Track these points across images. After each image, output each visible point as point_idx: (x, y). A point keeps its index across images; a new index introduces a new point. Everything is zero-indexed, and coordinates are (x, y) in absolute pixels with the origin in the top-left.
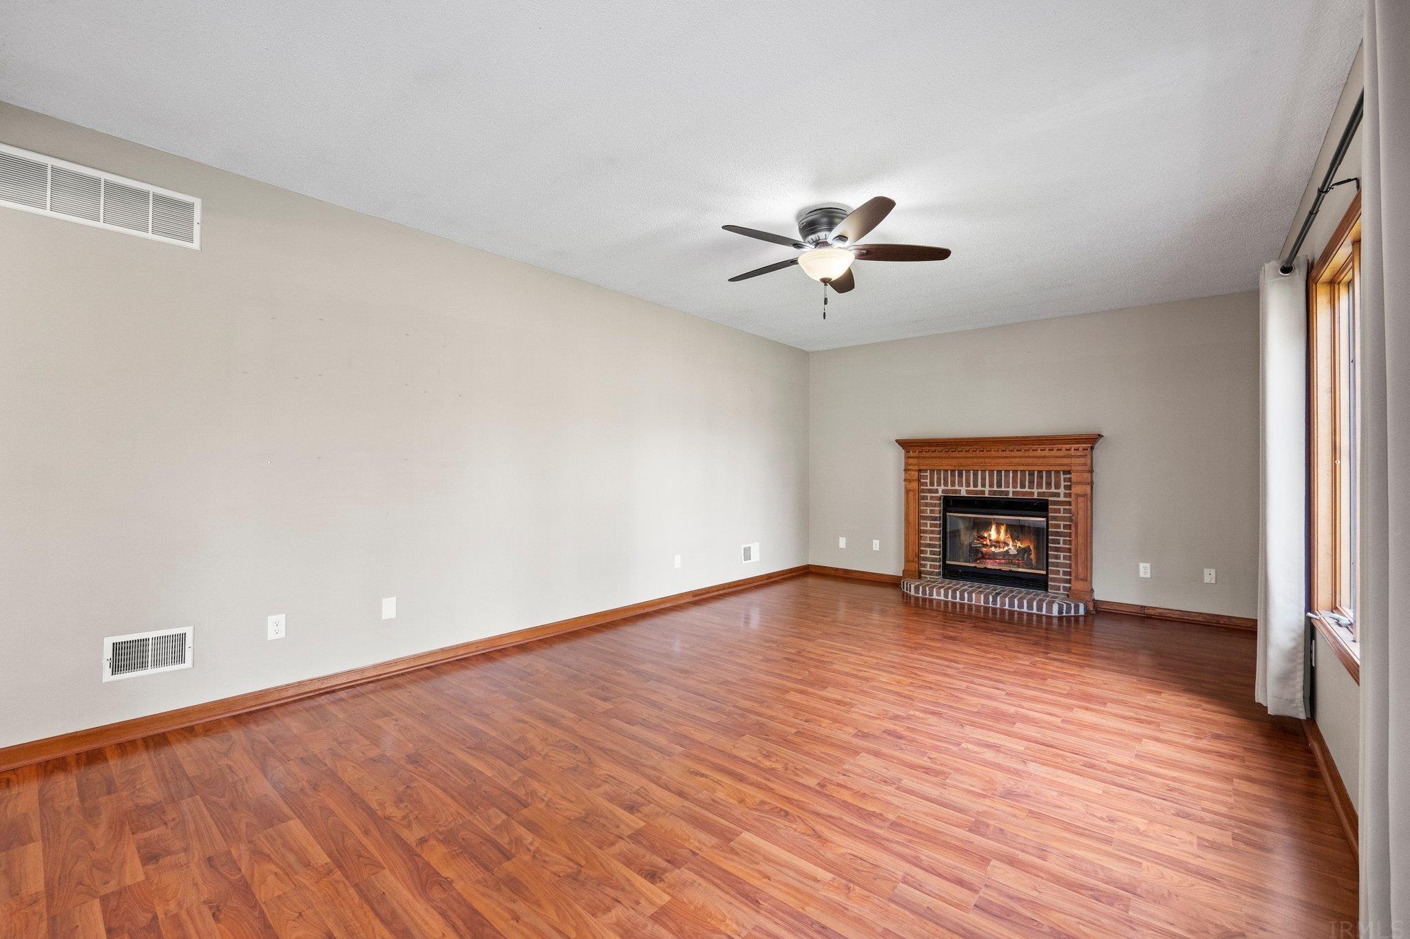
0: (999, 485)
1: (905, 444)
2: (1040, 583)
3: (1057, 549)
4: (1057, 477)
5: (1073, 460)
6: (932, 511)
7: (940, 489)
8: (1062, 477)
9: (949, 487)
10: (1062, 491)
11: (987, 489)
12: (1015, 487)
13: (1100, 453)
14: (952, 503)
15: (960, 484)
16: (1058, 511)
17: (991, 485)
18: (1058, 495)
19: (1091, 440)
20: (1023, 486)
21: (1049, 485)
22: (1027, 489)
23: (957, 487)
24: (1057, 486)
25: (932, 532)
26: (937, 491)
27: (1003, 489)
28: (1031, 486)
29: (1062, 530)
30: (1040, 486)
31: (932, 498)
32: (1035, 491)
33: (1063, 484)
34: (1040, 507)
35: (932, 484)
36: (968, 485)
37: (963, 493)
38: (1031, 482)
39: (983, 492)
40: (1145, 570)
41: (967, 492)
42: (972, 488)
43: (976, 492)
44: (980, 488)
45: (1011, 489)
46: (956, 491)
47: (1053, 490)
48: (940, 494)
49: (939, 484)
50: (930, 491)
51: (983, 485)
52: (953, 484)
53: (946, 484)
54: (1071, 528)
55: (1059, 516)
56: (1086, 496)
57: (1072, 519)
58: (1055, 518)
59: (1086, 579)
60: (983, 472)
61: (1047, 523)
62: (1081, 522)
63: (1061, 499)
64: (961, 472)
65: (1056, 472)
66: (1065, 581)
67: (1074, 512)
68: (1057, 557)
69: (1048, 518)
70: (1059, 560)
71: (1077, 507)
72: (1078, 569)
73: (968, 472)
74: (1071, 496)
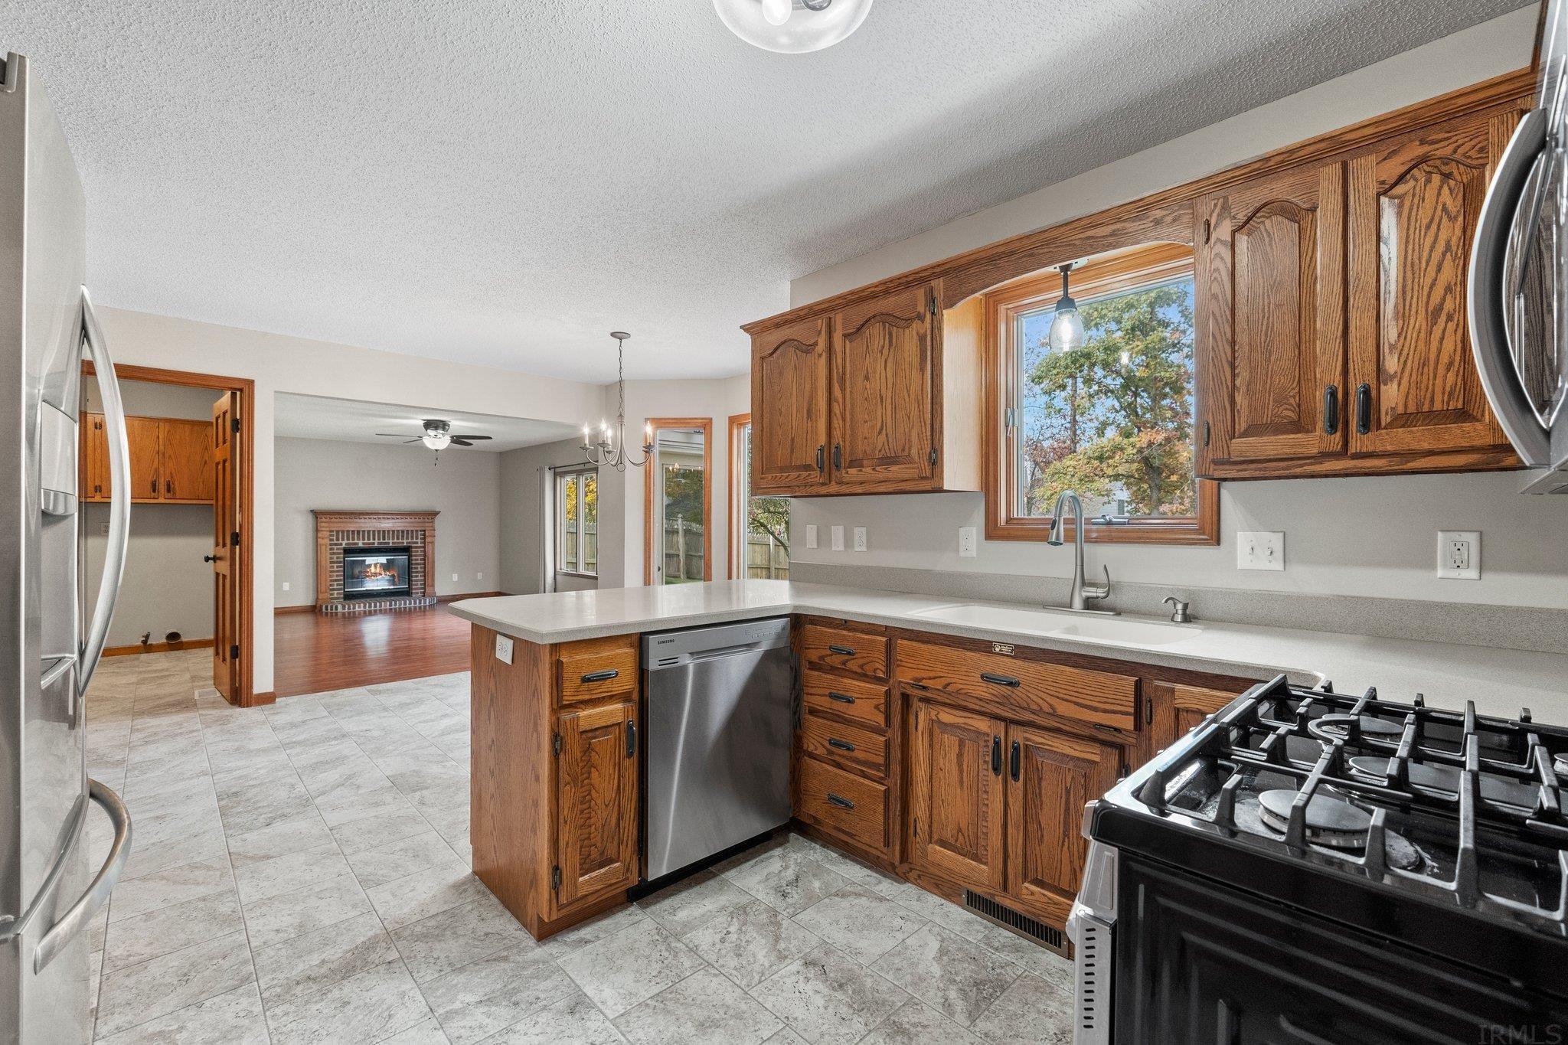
0: (384, 539)
1: (317, 514)
2: (407, 593)
3: (417, 572)
4: (417, 534)
5: (427, 524)
6: (337, 558)
7: (344, 543)
8: (419, 533)
9: (351, 541)
10: (419, 541)
11: (376, 541)
12: (393, 539)
13: (438, 519)
14: (348, 551)
15: (359, 539)
16: (417, 551)
17: (379, 539)
18: (417, 543)
19: (436, 514)
20: (398, 539)
21: (412, 537)
22: (400, 540)
23: (356, 541)
24: (417, 538)
25: (338, 571)
26: (341, 544)
27: (386, 540)
28: (403, 539)
29: (419, 561)
30: (407, 538)
31: (338, 549)
32: (405, 541)
33: (419, 537)
34: (406, 550)
35: (338, 540)
36: (364, 539)
37: (361, 545)
38: (403, 536)
39: (374, 543)
40: (455, 577)
41: (363, 543)
42: (366, 541)
43: (369, 544)
44: (371, 541)
45: (391, 541)
46: (355, 544)
47: (415, 540)
48: (344, 546)
49: (343, 540)
50: (336, 544)
51: (374, 539)
52: (353, 539)
53: (348, 539)
54: (424, 560)
55: (417, 554)
56: (433, 543)
57: (425, 556)
58: (415, 556)
59: (433, 586)
60: (374, 531)
61: (409, 559)
62: (430, 556)
63: (419, 545)
64: (358, 532)
65: (417, 531)
66: (421, 589)
67: (425, 551)
68: (417, 576)
69: (410, 557)
70: (418, 578)
71: (428, 548)
72: (429, 581)
73: (364, 531)
74: (424, 543)
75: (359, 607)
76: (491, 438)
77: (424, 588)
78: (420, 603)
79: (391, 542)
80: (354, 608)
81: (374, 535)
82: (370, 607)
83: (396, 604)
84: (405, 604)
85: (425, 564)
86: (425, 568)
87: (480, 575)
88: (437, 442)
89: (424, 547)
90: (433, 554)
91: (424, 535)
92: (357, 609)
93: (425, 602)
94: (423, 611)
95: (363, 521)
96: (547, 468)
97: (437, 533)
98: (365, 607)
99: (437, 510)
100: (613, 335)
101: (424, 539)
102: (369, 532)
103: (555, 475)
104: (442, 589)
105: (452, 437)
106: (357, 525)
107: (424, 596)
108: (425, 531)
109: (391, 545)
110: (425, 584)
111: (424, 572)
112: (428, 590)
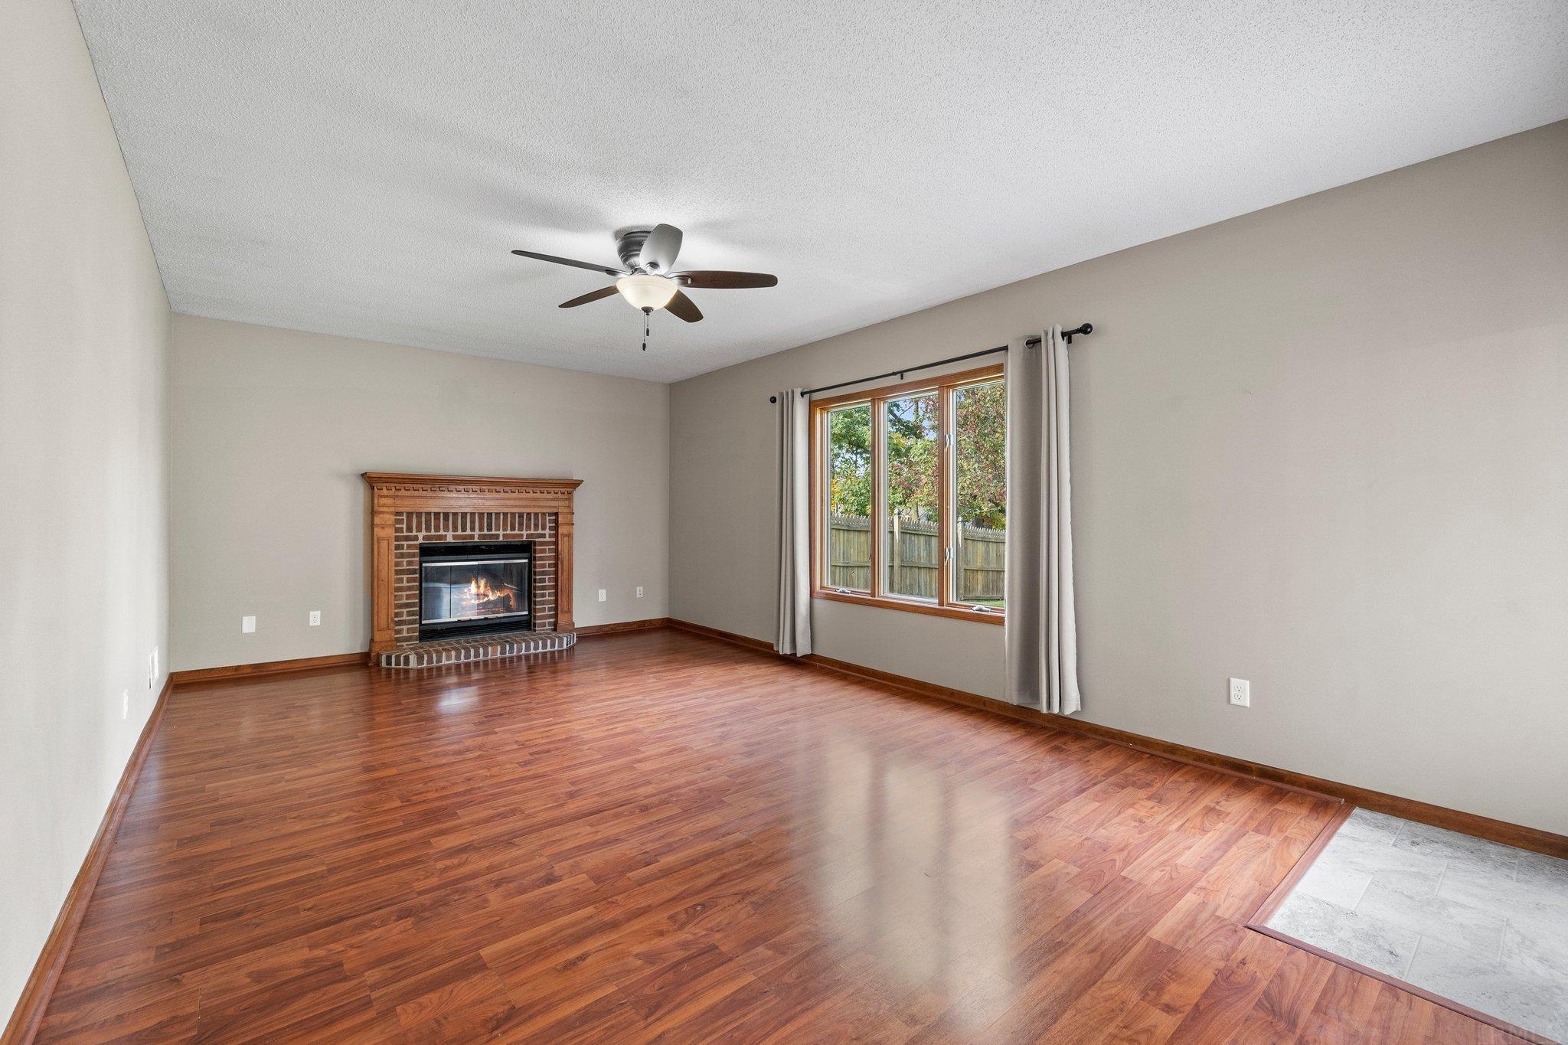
0: (490, 529)
1: (372, 481)
2: (526, 624)
3: (543, 588)
4: (544, 519)
5: (561, 504)
6: (409, 563)
7: (421, 535)
8: (548, 518)
9: (433, 533)
10: (547, 532)
11: (477, 533)
12: (505, 529)
13: (578, 493)
14: (428, 551)
15: (446, 529)
16: (544, 551)
17: (481, 529)
18: (543, 536)
19: (576, 484)
20: (513, 529)
21: (536, 526)
22: (517, 532)
23: (442, 532)
24: (544, 527)
25: (409, 588)
26: (416, 538)
27: (493, 532)
28: (521, 529)
29: (547, 569)
30: (528, 528)
31: (409, 547)
32: (524, 533)
33: (548, 525)
34: (526, 548)
35: (410, 529)
36: (455, 529)
37: (450, 539)
38: (521, 524)
39: (472, 537)
40: (602, 595)
41: (454, 537)
42: (459, 532)
43: (465, 537)
44: (469, 532)
45: (501, 532)
46: (440, 537)
47: (540, 531)
48: (421, 541)
49: (419, 530)
50: (407, 538)
51: (473, 529)
52: (437, 529)
53: (428, 529)
54: (556, 565)
56: (570, 536)
57: (557, 558)
58: (542, 558)
59: (570, 611)
60: (472, 514)
61: (530, 561)
62: (566, 560)
63: (548, 539)
64: (446, 515)
65: (544, 514)
66: (550, 617)
67: (556, 551)
68: (543, 595)
69: (531, 559)
70: (544, 598)
71: (563, 546)
72: (563, 603)
73: (455, 514)
74: (556, 536)
75: (449, 658)
77: (556, 616)
78: (553, 646)
79: (501, 534)
80: (439, 660)
81: (473, 522)
82: (467, 656)
83: (511, 649)
84: (528, 648)
85: (556, 572)
86: (556, 580)
87: (640, 590)
89: (556, 543)
90: (570, 554)
91: (556, 521)
92: (444, 662)
93: (561, 645)
94: (560, 661)
95: (454, 495)
97: (576, 519)
98: (458, 657)
99: (576, 477)
101: (556, 528)
102: (464, 515)
103: (812, 406)
104: (584, 616)
106: (444, 503)
107: (555, 630)
108: (556, 514)
109: (501, 539)
110: (556, 609)
111: (556, 587)
112: (562, 620)
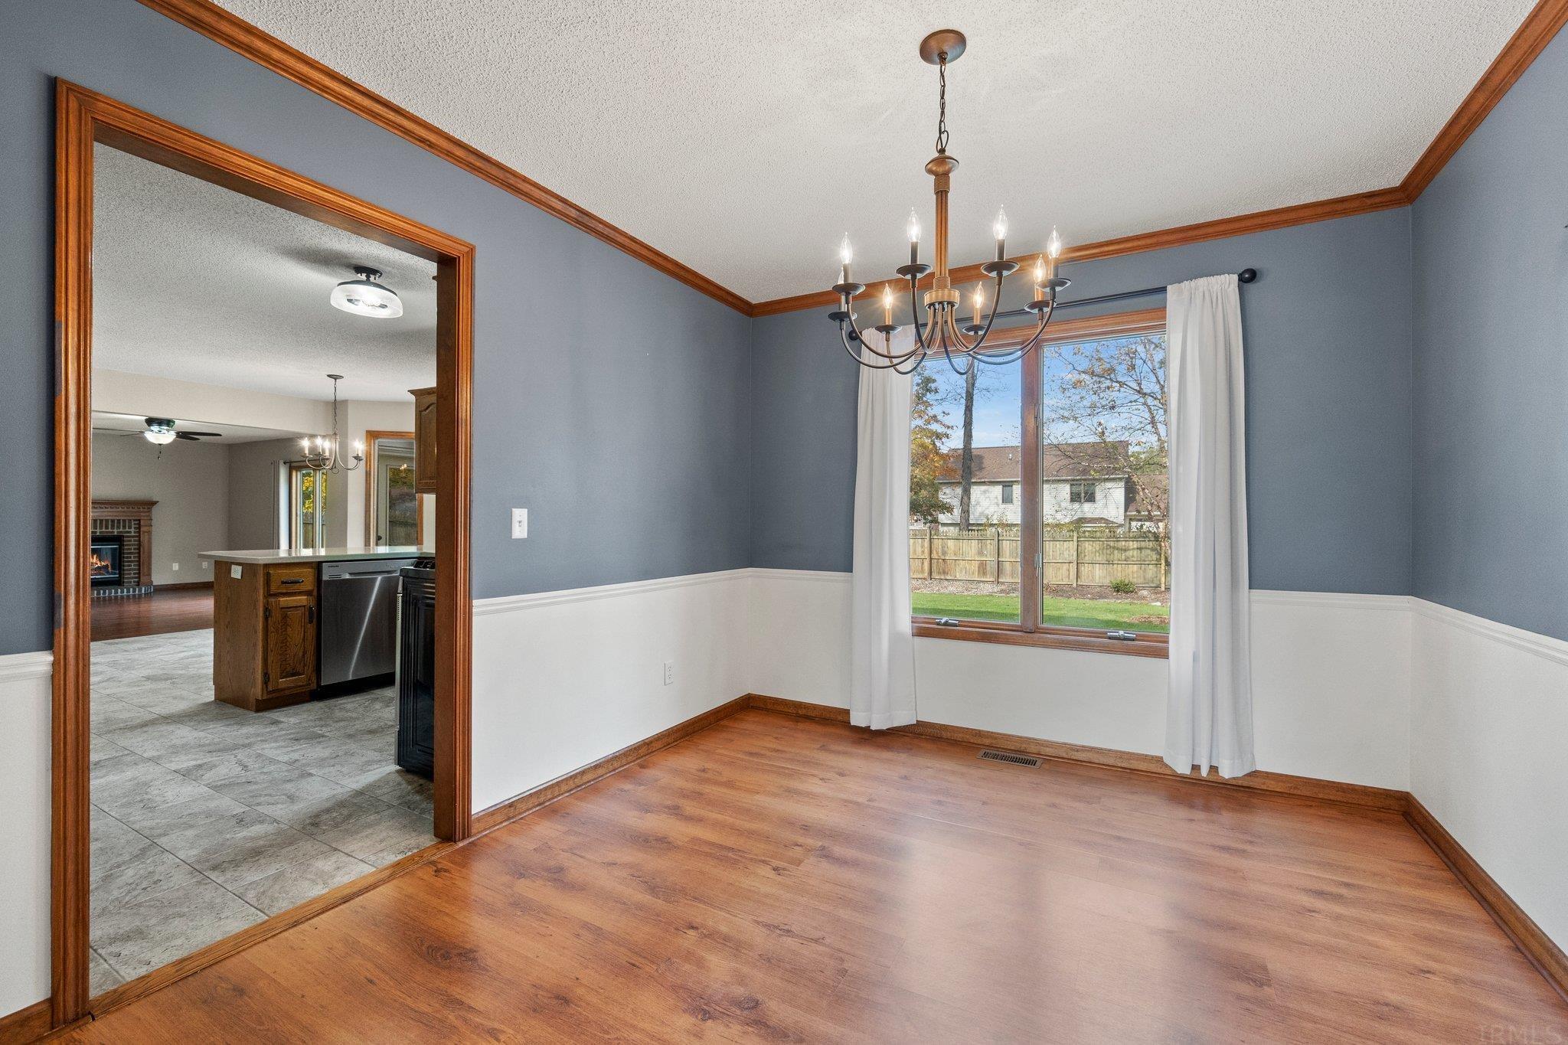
2: (118, 583)
3: (130, 562)
4: (130, 523)
5: (142, 514)
8: (133, 522)
10: (133, 530)
12: (102, 528)
13: (155, 510)
16: (130, 541)
18: (130, 532)
19: (155, 503)
20: (107, 528)
21: (124, 527)
22: (110, 530)
24: (130, 527)
28: (113, 529)
29: (133, 551)
30: (118, 527)
32: (116, 531)
33: (133, 526)
34: (118, 539)
38: (113, 526)
40: (176, 567)
45: (98, 530)
47: (127, 530)
54: (139, 549)
55: (130, 546)
56: (149, 533)
57: (140, 545)
59: (149, 575)
61: (120, 548)
62: (146, 549)
63: (133, 534)
65: (130, 520)
66: (135, 578)
67: (139, 541)
68: (129, 566)
69: (121, 546)
70: (131, 567)
71: (144, 538)
72: (144, 570)
74: (139, 532)
76: (220, 435)
77: (139, 577)
78: (134, 592)
83: (105, 593)
84: (116, 593)
85: (139, 553)
86: (139, 557)
87: (205, 564)
88: (162, 437)
89: (139, 537)
90: (150, 543)
91: (139, 524)
93: (140, 590)
94: (137, 599)
96: (281, 462)
97: (154, 522)
99: (155, 500)
100: (329, 376)
101: (139, 528)
103: (289, 468)
104: (159, 578)
105: (178, 433)
107: (138, 585)
108: (139, 520)
109: (98, 534)
110: (139, 573)
111: (139, 561)
112: (143, 579)
